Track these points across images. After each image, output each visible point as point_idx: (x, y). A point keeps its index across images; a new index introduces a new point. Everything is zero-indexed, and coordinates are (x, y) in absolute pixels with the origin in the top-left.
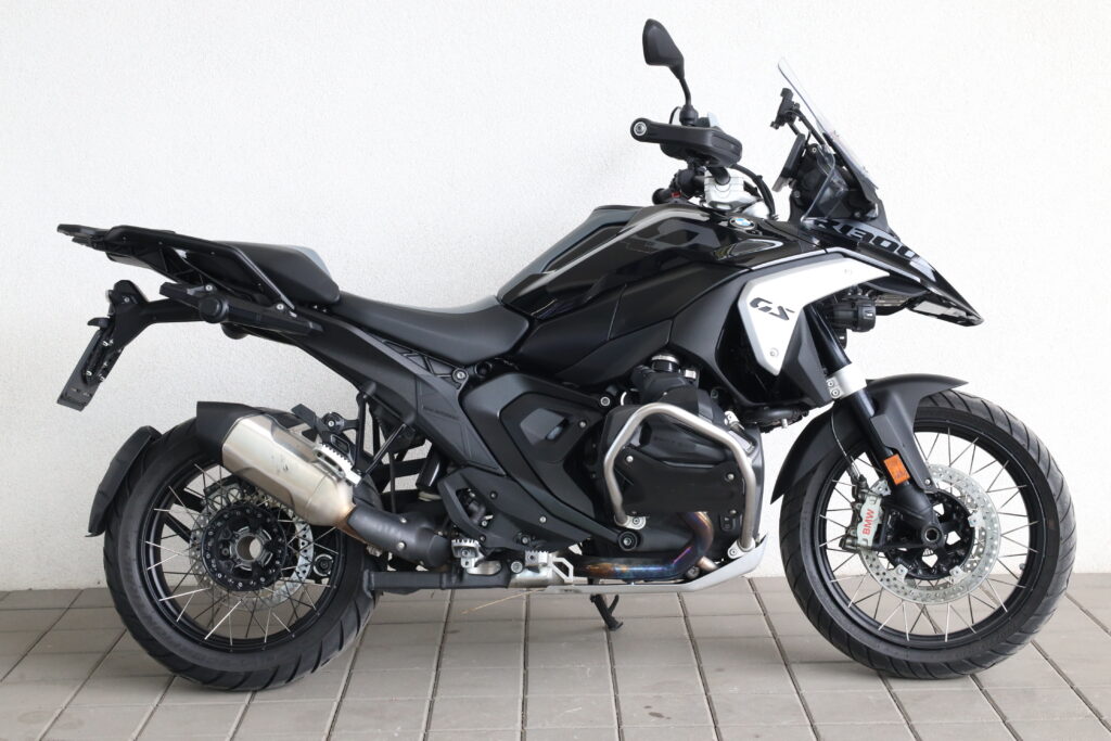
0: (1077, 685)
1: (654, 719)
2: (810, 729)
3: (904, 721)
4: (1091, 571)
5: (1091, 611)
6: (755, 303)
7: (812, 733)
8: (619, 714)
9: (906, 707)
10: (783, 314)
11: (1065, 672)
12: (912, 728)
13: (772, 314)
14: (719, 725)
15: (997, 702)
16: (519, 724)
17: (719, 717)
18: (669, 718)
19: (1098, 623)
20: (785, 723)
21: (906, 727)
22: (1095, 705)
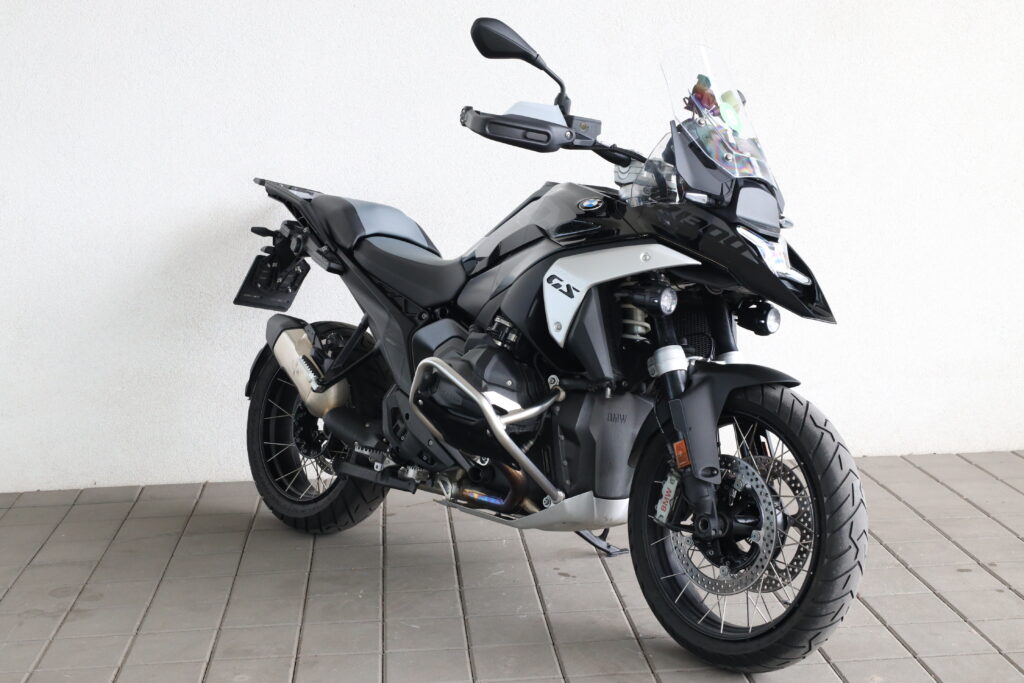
1: (563, 578)
4: (881, 454)
5: (887, 485)
6: (550, 280)
8: (534, 575)
10: (569, 293)
13: (561, 291)
14: (615, 581)
16: (457, 586)
17: (614, 574)
18: (574, 577)
19: (894, 494)
22: (901, 557)
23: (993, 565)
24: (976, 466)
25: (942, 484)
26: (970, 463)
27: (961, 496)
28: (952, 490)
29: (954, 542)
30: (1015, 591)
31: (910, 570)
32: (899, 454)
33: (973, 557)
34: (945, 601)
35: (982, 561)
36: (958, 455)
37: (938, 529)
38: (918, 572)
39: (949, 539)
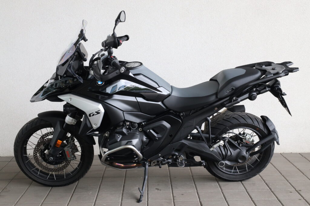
0: (266, 182)
1: (157, 190)
2: (196, 193)
3: (221, 191)
7: (197, 194)
9: (222, 187)
11: (263, 178)
12: (223, 193)
15: (245, 186)
18: (160, 190)
20: (190, 191)
21: (221, 192)
22: (270, 187)
23: (300, 191)
24: (304, 157)
25: (291, 163)
26: (303, 156)
27: (296, 167)
28: (294, 165)
29: (289, 183)
30: (305, 200)
31: (272, 191)
32: (279, 153)
33: (294, 188)
34: (280, 202)
35: (297, 189)
36: (299, 153)
37: (285, 178)
38: (274, 193)
39: (288, 181)
